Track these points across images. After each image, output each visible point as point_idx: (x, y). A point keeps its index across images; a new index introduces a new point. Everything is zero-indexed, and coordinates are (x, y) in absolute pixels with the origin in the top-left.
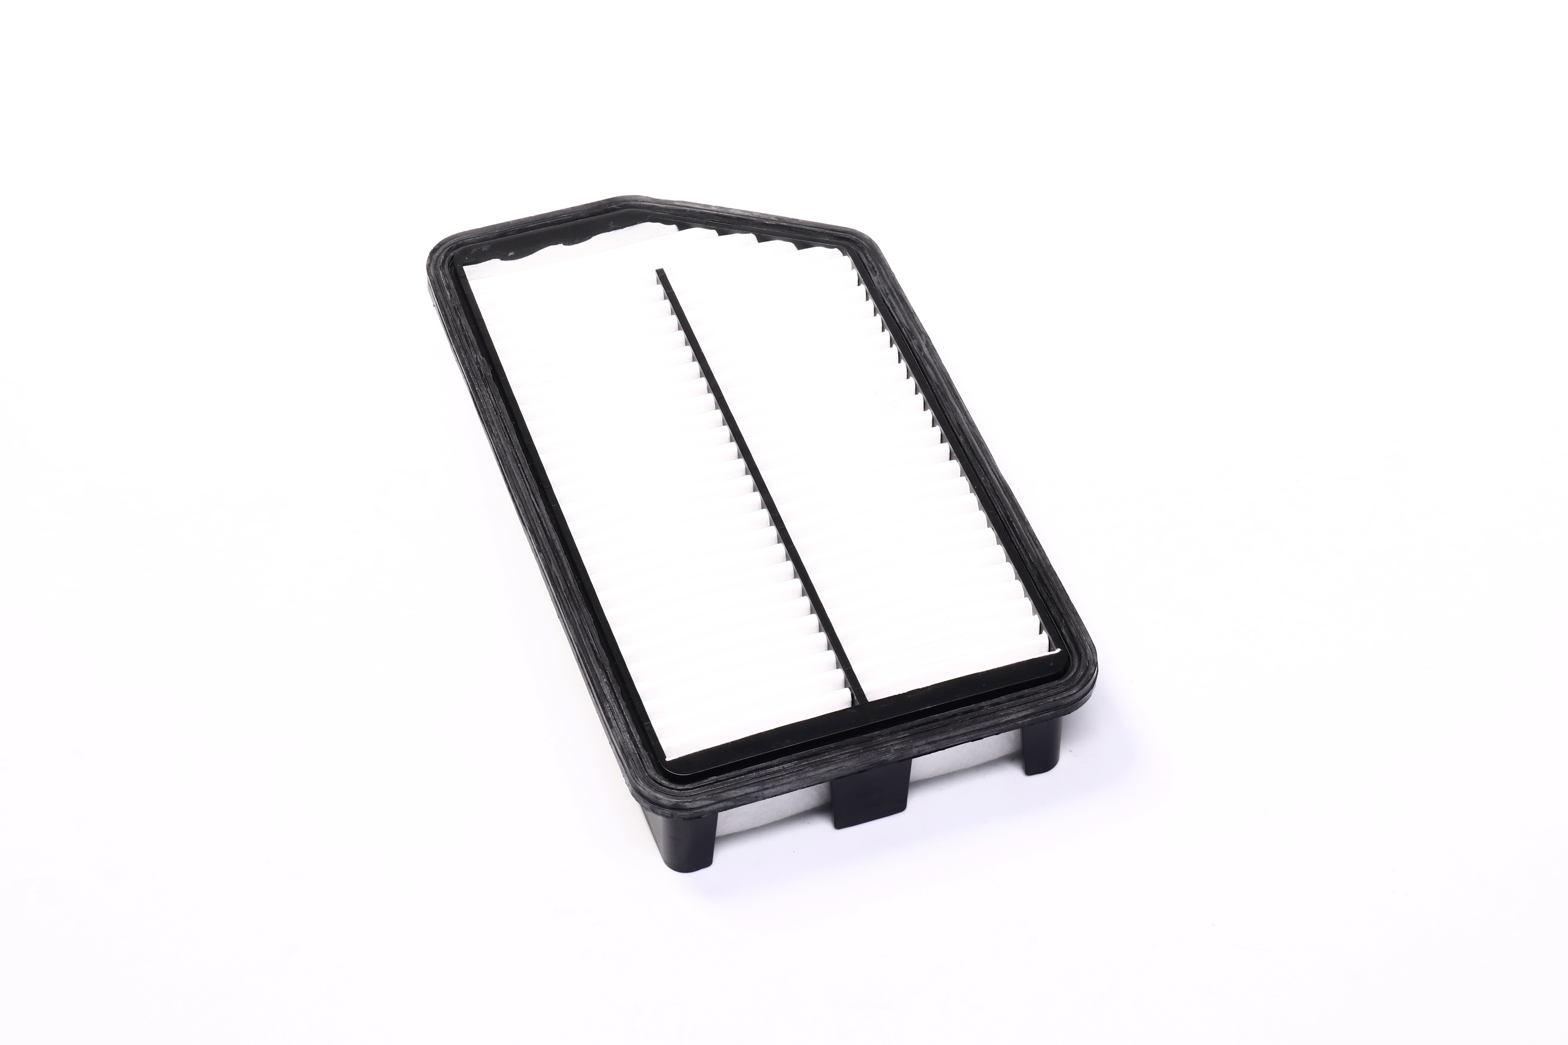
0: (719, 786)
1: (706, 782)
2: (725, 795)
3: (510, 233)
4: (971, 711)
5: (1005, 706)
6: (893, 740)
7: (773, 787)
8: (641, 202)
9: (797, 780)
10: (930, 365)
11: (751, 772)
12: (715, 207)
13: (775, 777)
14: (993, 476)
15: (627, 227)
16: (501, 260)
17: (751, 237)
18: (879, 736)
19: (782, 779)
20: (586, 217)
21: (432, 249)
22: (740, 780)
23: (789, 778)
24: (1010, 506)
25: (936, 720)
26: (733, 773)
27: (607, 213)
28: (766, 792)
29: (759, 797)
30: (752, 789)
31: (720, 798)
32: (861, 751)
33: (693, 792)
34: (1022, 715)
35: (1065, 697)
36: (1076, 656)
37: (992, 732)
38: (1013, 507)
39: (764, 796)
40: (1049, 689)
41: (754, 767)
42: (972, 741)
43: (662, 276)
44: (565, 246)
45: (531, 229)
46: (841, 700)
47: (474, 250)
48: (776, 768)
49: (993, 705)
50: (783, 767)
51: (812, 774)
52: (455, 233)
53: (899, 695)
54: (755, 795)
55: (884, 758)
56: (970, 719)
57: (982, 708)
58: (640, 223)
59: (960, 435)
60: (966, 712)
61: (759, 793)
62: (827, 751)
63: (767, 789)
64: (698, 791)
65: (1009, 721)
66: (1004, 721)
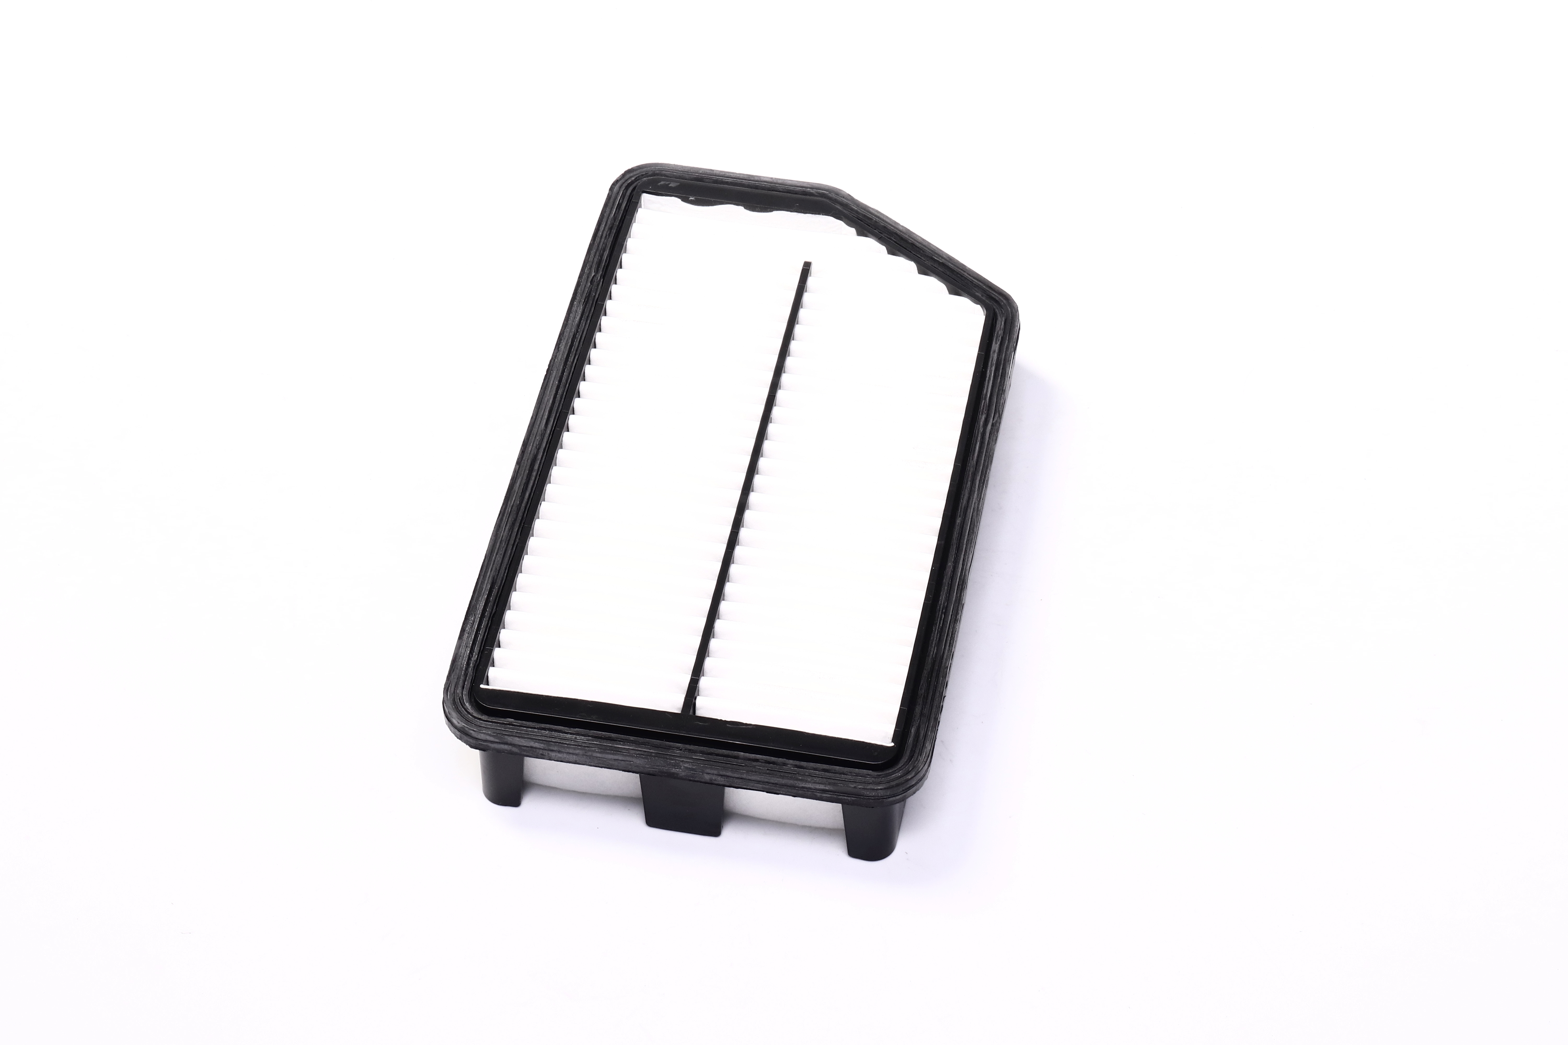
0: (509, 729)
1: (502, 720)
2: (509, 739)
3: (707, 180)
4: (774, 763)
5: (807, 772)
6: (687, 758)
7: (559, 752)
8: (841, 197)
9: (583, 755)
10: (982, 443)
11: (544, 729)
12: (902, 226)
13: (563, 743)
14: (961, 566)
15: (809, 213)
16: (682, 200)
17: (912, 266)
18: (677, 748)
19: (567, 748)
20: (783, 192)
21: (630, 168)
22: (531, 731)
23: (575, 749)
24: (954, 599)
25: (737, 757)
26: (528, 723)
27: (804, 195)
28: (553, 754)
29: (545, 755)
30: (537, 745)
31: (505, 740)
32: (654, 755)
33: (483, 724)
34: (819, 788)
35: (867, 789)
36: (907, 758)
37: (788, 792)
38: (956, 600)
39: (551, 757)
40: (857, 775)
41: (548, 726)
42: (767, 792)
43: (806, 270)
44: (746, 210)
45: (727, 183)
46: (673, 703)
47: (662, 183)
48: (569, 736)
49: (796, 766)
50: (576, 738)
51: (599, 755)
52: (660, 162)
53: (721, 720)
54: (541, 752)
55: (674, 770)
56: (768, 769)
57: (785, 764)
58: (823, 215)
59: (959, 517)
60: (769, 763)
61: (546, 752)
62: (622, 740)
63: (552, 751)
64: (490, 725)
65: (806, 788)
66: (801, 785)
